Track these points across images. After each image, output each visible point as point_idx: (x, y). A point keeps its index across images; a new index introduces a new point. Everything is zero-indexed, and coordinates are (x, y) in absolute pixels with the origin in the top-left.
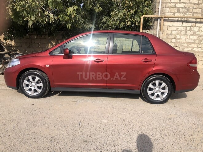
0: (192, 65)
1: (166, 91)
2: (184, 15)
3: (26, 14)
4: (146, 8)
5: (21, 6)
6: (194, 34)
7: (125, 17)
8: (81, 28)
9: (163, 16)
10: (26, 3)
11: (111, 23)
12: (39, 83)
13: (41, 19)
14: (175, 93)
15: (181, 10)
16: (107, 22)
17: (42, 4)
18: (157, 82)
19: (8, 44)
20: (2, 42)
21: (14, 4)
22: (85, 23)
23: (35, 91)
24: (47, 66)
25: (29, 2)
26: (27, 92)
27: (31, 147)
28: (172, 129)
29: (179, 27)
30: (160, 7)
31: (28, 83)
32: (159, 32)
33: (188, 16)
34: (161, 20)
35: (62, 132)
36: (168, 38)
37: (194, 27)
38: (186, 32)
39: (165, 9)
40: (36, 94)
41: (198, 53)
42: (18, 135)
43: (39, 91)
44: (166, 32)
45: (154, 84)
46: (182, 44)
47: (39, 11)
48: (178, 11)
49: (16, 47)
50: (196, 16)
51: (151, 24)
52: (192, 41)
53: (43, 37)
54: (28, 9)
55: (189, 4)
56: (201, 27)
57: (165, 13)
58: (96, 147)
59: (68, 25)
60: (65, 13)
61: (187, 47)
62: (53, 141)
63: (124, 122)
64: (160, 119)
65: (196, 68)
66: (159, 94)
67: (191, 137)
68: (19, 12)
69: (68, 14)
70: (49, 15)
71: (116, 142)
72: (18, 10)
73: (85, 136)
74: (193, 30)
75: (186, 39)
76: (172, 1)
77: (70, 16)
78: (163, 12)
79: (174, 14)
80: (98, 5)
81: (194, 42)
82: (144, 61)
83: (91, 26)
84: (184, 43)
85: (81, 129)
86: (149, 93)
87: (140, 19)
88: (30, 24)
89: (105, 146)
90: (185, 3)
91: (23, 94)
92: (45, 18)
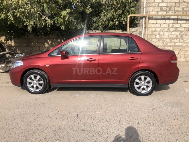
0: (172, 62)
1: (151, 84)
2: (166, 14)
3: (26, 19)
4: (132, 9)
5: (21, 12)
6: (176, 31)
7: (113, 17)
8: (74, 29)
9: (148, 15)
10: (25, 9)
11: (101, 23)
12: (40, 81)
13: (39, 23)
14: (158, 85)
15: (164, 9)
16: (97, 22)
17: (40, 10)
18: (143, 77)
19: (8, 44)
20: (3, 42)
21: (15, 11)
22: (77, 24)
23: (37, 88)
24: (46, 66)
25: (28, 9)
26: (30, 89)
27: (39, 137)
28: (155, 118)
29: (162, 24)
30: (145, 7)
31: (30, 81)
32: (144, 29)
33: (170, 14)
34: (145, 18)
35: (63, 123)
36: (152, 34)
37: (176, 24)
38: (169, 29)
39: (149, 8)
40: (37, 90)
41: (180, 47)
42: (27, 127)
43: (41, 88)
44: (150, 29)
45: (140, 79)
46: (165, 40)
47: (37, 16)
48: (161, 10)
49: (16, 47)
50: (177, 13)
51: (137, 23)
52: (175, 37)
53: (39, 37)
54: (27, 15)
55: (171, 4)
56: (183, 24)
57: (149, 12)
58: (92, 135)
59: (62, 27)
60: (59, 17)
61: (169, 42)
62: (57, 131)
63: (114, 113)
64: (145, 109)
65: (176, 63)
66: (145, 87)
67: (171, 124)
68: (20, 18)
69: (62, 17)
70: (46, 19)
71: (109, 130)
72: (18, 16)
73: (82, 126)
74: (175, 26)
75: (169, 35)
76: (155, 1)
77: (64, 18)
78: (147, 11)
79: (157, 13)
80: (89, 7)
81: (176, 37)
82: (131, 59)
83: (83, 26)
84: (167, 39)
85: (79, 121)
86: (136, 86)
87: (127, 18)
88: (30, 28)
89: (99, 134)
90: (167, 3)
91: (26, 91)
92: (42, 22)
